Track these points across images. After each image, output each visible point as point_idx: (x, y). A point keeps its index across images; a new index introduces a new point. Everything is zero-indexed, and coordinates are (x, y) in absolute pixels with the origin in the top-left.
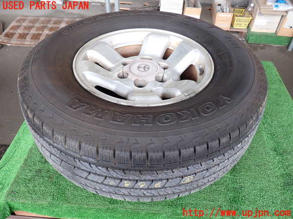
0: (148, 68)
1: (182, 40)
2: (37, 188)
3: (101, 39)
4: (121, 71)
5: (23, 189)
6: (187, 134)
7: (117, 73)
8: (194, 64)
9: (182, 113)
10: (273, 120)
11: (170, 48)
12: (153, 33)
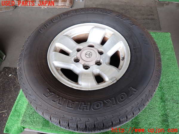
0: (91, 55)
1: (113, 33)
2: (35, 120)
3: (64, 33)
4: (76, 56)
5: (28, 120)
6: (109, 116)
7: (73, 58)
8: (119, 50)
9: (107, 101)
10: (163, 78)
11: (106, 36)
12: (96, 27)
